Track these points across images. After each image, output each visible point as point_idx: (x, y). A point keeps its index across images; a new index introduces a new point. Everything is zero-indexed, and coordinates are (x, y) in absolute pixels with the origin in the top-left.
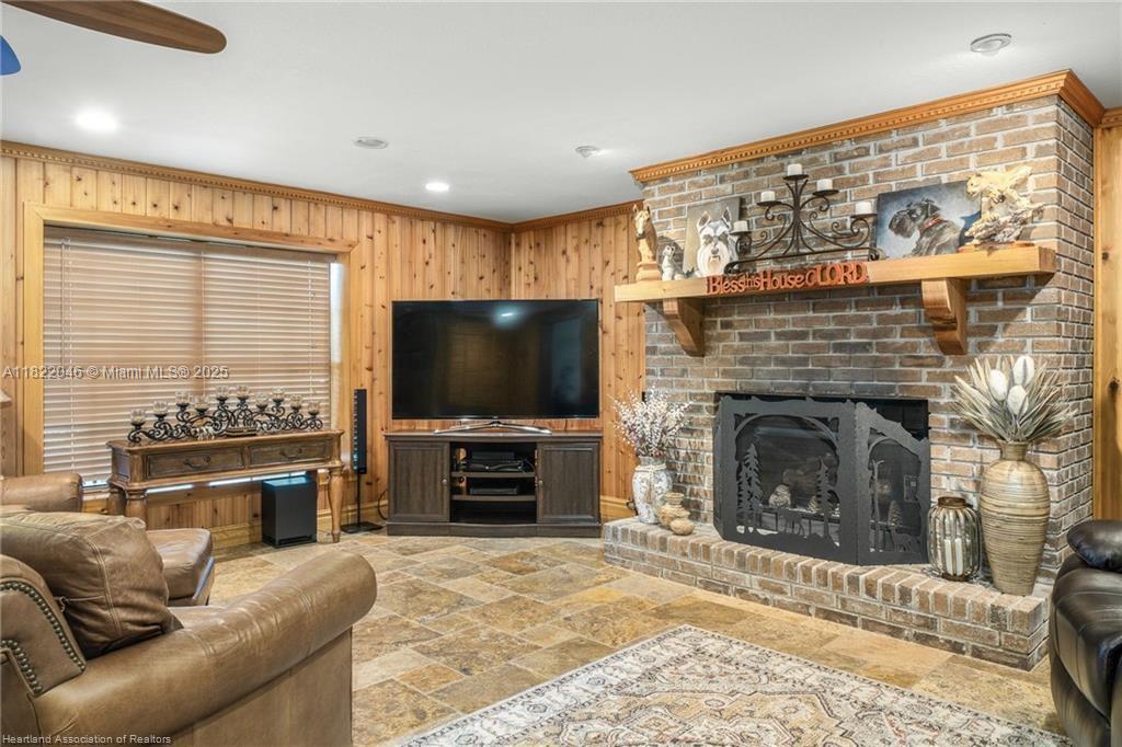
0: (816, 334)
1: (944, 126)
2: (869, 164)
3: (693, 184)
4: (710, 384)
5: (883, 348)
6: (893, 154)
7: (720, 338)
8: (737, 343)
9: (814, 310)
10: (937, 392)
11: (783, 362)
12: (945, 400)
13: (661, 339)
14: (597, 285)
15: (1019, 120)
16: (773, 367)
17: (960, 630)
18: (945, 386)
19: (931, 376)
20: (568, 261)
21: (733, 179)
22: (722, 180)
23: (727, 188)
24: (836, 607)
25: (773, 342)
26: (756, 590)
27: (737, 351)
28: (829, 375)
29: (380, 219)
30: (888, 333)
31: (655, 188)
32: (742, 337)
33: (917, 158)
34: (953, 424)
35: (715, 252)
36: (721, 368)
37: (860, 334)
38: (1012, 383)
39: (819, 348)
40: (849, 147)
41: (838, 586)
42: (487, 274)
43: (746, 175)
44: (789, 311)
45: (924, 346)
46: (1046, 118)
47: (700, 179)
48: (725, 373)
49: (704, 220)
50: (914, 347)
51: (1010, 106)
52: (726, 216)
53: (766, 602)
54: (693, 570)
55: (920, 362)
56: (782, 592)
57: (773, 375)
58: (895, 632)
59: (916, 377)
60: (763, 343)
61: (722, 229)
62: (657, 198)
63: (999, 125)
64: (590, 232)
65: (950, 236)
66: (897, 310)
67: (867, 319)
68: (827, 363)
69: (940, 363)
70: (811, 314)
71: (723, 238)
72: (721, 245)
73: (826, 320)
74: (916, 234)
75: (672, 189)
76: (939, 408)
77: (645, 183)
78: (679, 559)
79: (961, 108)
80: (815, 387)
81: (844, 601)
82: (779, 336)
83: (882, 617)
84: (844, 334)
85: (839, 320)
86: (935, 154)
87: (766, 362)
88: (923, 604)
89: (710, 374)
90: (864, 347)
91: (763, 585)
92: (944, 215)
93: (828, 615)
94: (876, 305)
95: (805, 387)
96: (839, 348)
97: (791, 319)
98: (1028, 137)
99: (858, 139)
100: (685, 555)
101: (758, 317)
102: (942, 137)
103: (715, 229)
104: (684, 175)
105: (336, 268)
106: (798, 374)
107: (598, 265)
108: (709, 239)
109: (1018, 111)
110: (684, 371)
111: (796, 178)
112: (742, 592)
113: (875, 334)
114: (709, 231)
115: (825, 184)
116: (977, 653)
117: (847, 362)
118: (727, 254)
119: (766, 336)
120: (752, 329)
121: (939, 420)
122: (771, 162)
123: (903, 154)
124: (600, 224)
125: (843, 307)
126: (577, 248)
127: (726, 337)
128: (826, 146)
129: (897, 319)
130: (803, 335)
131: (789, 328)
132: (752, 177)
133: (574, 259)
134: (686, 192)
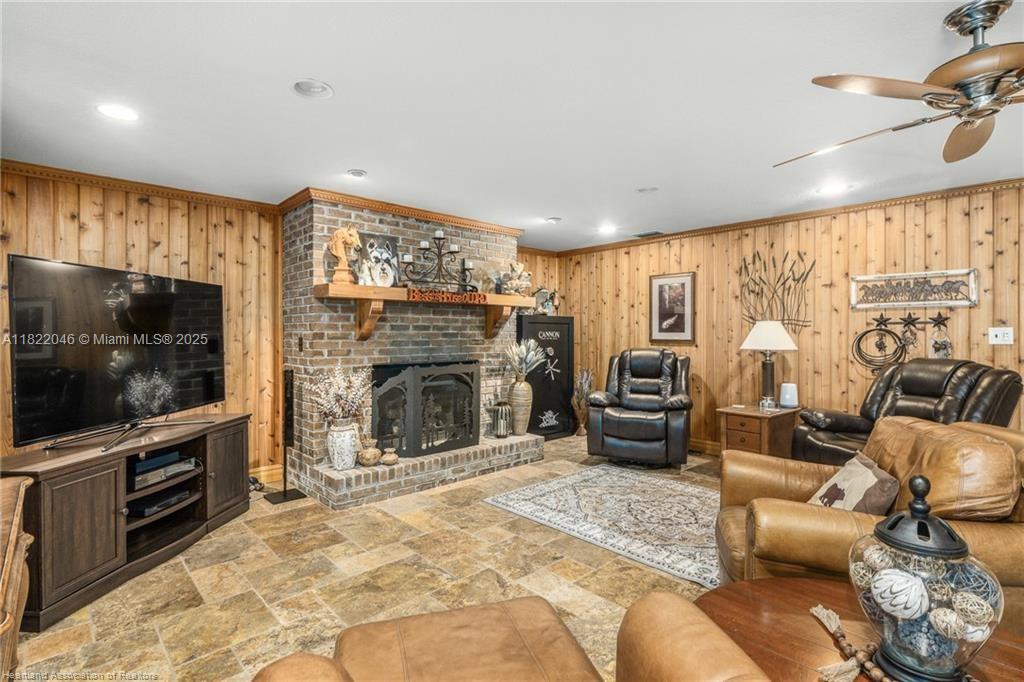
0: (435, 327)
3: (358, 216)
4: (370, 360)
5: (463, 335)
8: (389, 332)
9: (434, 314)
10: (482, 356)
11: (416, 343)
12: (484, 360)
13: (330, 327)
15: (507, 242)
16: (410, 347)
17: (527, 454)
18: (485, 353)
19: (481, 349)
20: (81, 228)
21: (389, 224)
22: (381, 221)
24: (487, 466)
25: (411, 331)
27: (389, 337)
28: (441, 350)
30: (465, 328)
32: (393, 328)
34: (487, 370)
35: (383, 270)
36: (379, 348)
37: (455, 328)
39: (436, 335)
43: (397, 224)
44: (421, 314)
45: (478, 335)
46: (514, 246)
47: (363, 215)
48: (381, 352)
49: (372, 246)
50: (475, 335)
52: (388, 247)
53: (456, 480)
54: (413, 483)
55: (477, 342)
57: (411, 351)
58: (508, 466)
59: (475, 349)
60: (406, 332)
61: (385, 256)
64: (127, 205)
65: (493, 286)
66: (468, 317)
67: (457, 321)
68: (439, 344)
69: (484, 342)
70: (432, 316)
71: (387, 261)
72: (386, 266)
73: (439, 320)
75: (340, 214)
76: (482, 363)
80: (433, 357)
82: (416, 328)
84: (447, 328)
85: (446, 320)
87: (407, 344)
88: (517, 450)
89: (370, 352)
90: (455, 335)
91: (454, 472)
92: (489, 276)
93: (484, 472)
95: (428, 358)
96: (445, 335)
97: (422, 318)
100: (407, 474)
101: (402, 315)
103: (381, 254)
106: (425, 351)
108: (378, 260)
109: (507, 238)
110: (349, 352)
111: (440, 239)
112: (443, 482)
113: (461, 329)
114: (376, 254)
115: (454, 247)
116: (532, 461)
117: (448, 343)
118: (392, 273)
119: (407, 328)
120: (399, 323)
121: (483, 369)
122: (411, 221)
124: (144, 200)
125: (447, 313)
126: (102, 217)
129: (469, 322)
130: (427, 328)
131: (420, 323)
132: (401, 227)
133: (95, 228)
134: (353, 220)
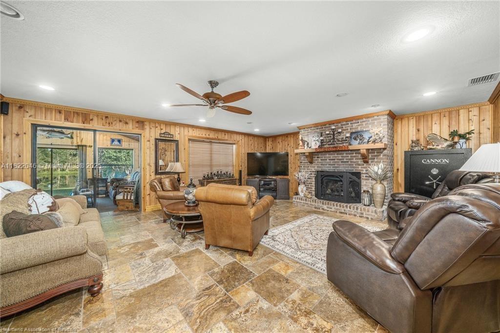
0: (337, 159)
1: (364, 120)
2: (349, 127)
4: (314, 169)
5: (351, 162)
6: (353, 125)
7: (316, 160)
8: (320, 161)
10: (363, 170)
11: (330, 165)
12: (364, 172)
13: (304, 160)
14: (286, 149)
15: (380, 119)
17: (368, 215)
18: (364, 170)
19: (361, 168)
22: (317, 129)
23: (318, 130)
25: (328, 161)
26: (326, 208)
27: (320, 162)
28: (341, 167)
29: (243, 136)
30: (353, 159)
31: (302, 130)
32: (321, 160)
33: (358, 125)
34: (366, 176)
37: (346, 159)
38: (379, 169)
39: (338, 162)
40: (345, 123)
41: (343, 207)
42: (262, 147)
43: (322, 128)
45: (360, 162)
46: (385, 119)
47: (312, 129)
48: (317, 167)
49: (313, 137)
50: (358, 162)
51: (378, 116)
52: (318, 136)
53: (328, 211)
55: (359, 165)
56: (331, 208)
57: (327, 167)
58: (355, 215)
59: (358, 168)
61: (317, 139)
62: (303, 132)
63: (376, 119)
64: (285, 138)
65: (366, 141)
66: (355, 155)
67: (348, 156)
68: (340, 165)
69: (363, 165)
70: (336, 155)
71: (318, 140)
72: (317, 142)
73: (339, 156)
74: (359, 140)
75: (306, 130)
76: (363, 174)
77: (300, 129)
78: (309, 203)
79: (368, 116)
80: (337, 169)
81: (344, 210)
82: (329, 160)
83: (353, 213)
84: (343, 159)
85: (342, 157)
86: (363, 125)
87: (326, 165)
89: (314, 167)
90: (348, 162)
92: (364, 137)
93: (341, 213)
94: (350, 154)
95: (335, 170)
96: (342, 162)
97: (332, 156)
98: (382, 122)
99: (346, 122)
101: (325, 156)
102: (364, 122)
104: (309, 128)
105: (234, 146)
106: (334, 167)
107: (287, 145)
108: (314, 140)
109: (379, 117)
110: (308, 167)
111: (334, 129)
112: (323, 209)
113: (350, 159)
114: (314, 139)
115: (340, 130)
116: (372, 219)
117: (344, 165)
118: (318, 144)
119: (326, 160)
120: (323, 158)
121: (363, 176)
122: (327, 126)
123: (356, 125)
124: (287, 137)
125: (343, 154)
126: (282, 141)
127: (318, 160)
128: (340, 123)
129: (354, 157)
130: (334, 159)
131: (331, 158)
132: (324, 129)
133: (281, 143)
134: (309, 131)
